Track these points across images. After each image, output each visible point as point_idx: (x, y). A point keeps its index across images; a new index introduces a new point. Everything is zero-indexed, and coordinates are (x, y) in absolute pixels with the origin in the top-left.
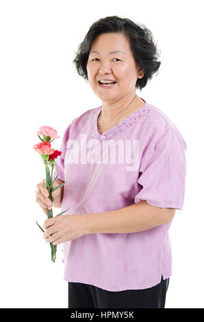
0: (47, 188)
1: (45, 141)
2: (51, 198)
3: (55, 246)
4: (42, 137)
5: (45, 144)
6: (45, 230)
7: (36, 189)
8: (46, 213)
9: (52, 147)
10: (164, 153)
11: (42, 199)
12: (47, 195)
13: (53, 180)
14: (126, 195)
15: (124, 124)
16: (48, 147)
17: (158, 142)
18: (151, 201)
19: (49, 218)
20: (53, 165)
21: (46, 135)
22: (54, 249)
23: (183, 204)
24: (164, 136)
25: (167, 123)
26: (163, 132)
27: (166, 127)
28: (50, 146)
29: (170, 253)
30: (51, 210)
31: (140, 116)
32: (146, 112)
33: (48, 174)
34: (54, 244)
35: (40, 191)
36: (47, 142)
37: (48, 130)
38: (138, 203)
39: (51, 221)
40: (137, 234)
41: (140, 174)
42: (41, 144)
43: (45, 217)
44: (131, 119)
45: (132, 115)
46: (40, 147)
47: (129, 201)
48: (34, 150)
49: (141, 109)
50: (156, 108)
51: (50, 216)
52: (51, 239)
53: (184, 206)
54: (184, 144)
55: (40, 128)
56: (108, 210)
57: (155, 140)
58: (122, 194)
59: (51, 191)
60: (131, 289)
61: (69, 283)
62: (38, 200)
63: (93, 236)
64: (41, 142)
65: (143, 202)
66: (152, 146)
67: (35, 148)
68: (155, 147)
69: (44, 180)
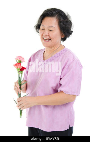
0: (19, 84)
1: (19, 62)
2: (20, 88)
3: (22, 110)
4: (17, 61)
5: (19, 64)
6: (17, 103)
7: (14, 84)
8: (18, 95)
9: (22, 66)
10: (72, 70)
11: (16, 88)
12: (19, 87)
13: (22, 80)
14: (54, 88)
15: (55, 56)
16: (20, 65)
17: (69, 65)
18: (65, 91)
19: (19, 97)
20: (22, 73)
21: (19, 60)
22: (21, 111)
23: (79, 93)
24: (72, 62)
25: (74, 57)
26: (72, 60)
27: (73, 58)
28: (21, 65)
29: (74, 115)
30: (20, 94)
31: (62, 53)
32: (65, 51)
33: (19, 77)
34: (21, 109)
35: (16, 85)
36: (19, 63)
37: (20, 58)
38: (59, 92)
39: (20, 99)
40: (59, 106)
41: (61, 79)
42: (17, 64)
43: (18, 97)
44: (58, 54)
45: (58, 53)
46: (16, 65)
47: (56, 91)
48: (14, 66)
49: (63, 50)
50: (70, 50)
51: (20, 97)
52: (20, 107)
53: (80, 95)
54: (81, 67)
55: (17, 57)
56: (46, 95)
57: (68, 64)
58: (52, 88)
59: (20, 85)
60: (55, 131)
61: (29, 127)
62: (15, 89)
63: (39, 106)
64: (17, 63)
65: (62, 92)
66: (66, 67)
67: (14, 65)
68: (68, 67)
69: (17, 80)
